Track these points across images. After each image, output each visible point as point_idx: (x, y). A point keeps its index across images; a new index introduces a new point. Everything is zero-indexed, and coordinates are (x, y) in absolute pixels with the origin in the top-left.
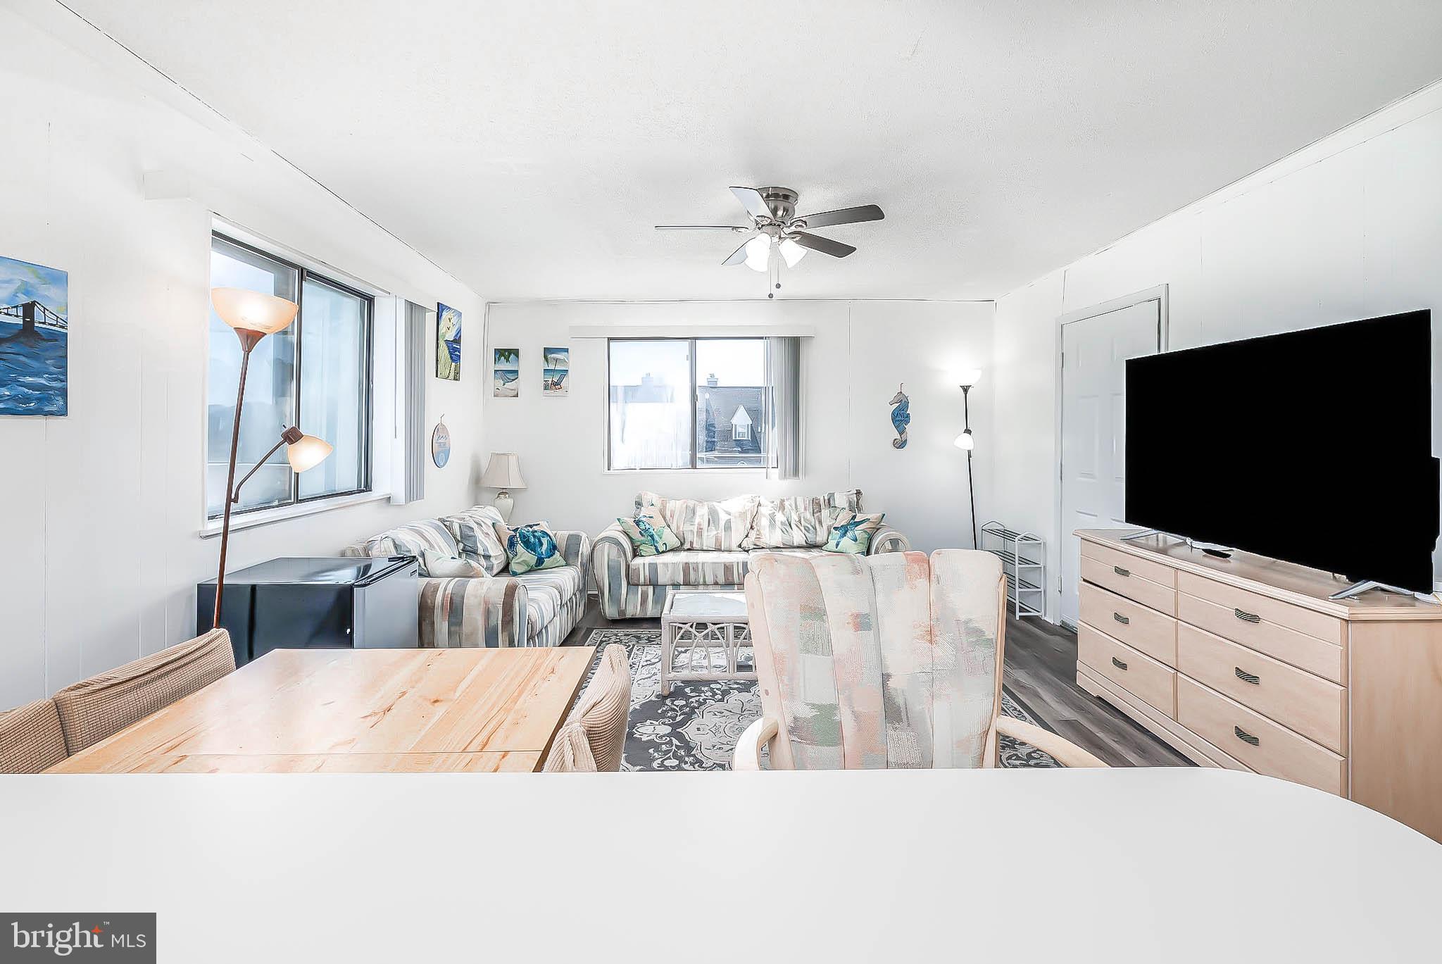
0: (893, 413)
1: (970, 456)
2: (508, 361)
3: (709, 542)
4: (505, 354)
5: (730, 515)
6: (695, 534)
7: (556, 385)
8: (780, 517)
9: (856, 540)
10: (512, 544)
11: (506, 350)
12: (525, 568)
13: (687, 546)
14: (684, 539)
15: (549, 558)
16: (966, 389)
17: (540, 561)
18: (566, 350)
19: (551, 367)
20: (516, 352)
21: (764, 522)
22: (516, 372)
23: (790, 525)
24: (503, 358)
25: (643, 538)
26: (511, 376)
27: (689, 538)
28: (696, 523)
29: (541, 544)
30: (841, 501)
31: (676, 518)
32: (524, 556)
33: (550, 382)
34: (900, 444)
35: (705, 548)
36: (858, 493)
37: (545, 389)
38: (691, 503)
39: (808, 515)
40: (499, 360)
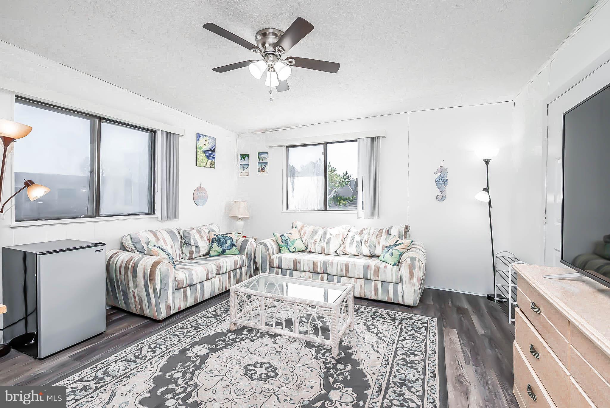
0: (437, 179)
1: (490, 206)
2: (245, 160)
3: (318, 249)
4: (244, 157)
5: (331, 235)
6: (312, 244)
7: (263, 170)
8: (357, 238)
9: (392, 255)
10: (213, 242)
11: (244, 155)
12: (216, 254)
13: (308, 250)
14: (308, 246)
15: (229, 250)
16: (487, 162)
17: (224, 251)
18: (267, 153)
19: (261, 161)
20: (247, 156)
21: (348, 240)
22: (248, 164)
23: (361, 243)
24: (243, 158)
25: (283, 244)
26: (246, 166)
27: (310, 246)
28: (315, 238)
29: (226, 243)
30: (394, 232)
31: (306, 235)
32: (217, 248)
33: (260, 169)
34: (441, 198)
35: (317, 252)
36: (407, 227)
37: (259, 172)
38: (316, 228)
39: (373, 238)
40: (241, 159)
